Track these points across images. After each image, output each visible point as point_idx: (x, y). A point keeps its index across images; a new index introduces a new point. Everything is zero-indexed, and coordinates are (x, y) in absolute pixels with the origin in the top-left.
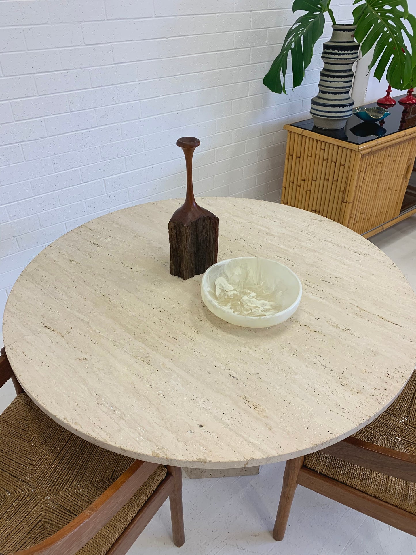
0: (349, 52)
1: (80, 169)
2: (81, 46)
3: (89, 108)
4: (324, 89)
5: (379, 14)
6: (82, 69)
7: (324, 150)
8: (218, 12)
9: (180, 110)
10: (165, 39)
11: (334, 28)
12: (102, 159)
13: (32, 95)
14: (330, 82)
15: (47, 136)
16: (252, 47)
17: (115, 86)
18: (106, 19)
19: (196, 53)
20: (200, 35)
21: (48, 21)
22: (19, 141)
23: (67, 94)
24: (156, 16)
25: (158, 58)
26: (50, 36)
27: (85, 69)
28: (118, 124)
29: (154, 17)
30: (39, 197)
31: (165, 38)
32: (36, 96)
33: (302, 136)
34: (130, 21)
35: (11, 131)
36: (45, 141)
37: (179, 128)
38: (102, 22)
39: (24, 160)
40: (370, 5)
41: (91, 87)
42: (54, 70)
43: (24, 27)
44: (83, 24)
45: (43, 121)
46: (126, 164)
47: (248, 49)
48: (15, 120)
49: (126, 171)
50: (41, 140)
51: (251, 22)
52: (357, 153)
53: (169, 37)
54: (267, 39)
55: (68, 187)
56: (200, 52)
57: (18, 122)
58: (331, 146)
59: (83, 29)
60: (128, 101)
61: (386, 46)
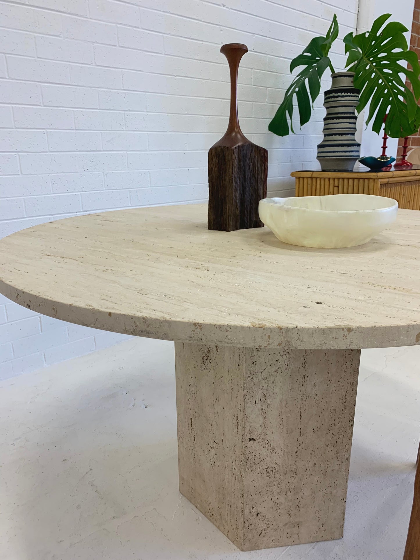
0: (352, 94)
1: (80, 194)
2: (92, 65)
3: (95, 129)
4: (330, 131)
5: (374, 64)
6: (91, 88)
7: (338, 187)
8: (223, 62)
9: (187, 150)
10: (174, 77)
11: (334, 76)
12: (105, 187)
13: (37, 104)
14: (336, 123)
15: (47, 150)
16: (254, 102)
17: (123, 112)
18: (117, 46)
19: (203, 96)
20: (206, 80)
21: (60, 34)
22: (16, 150)
23: (73, 111)
24: (166, 53)
25: (166, 93)
26: (61, 49)
27: (94, 89)
28: (125, 152)
29: (163, 53)
30: (32, 220)
31: (174, 75)
32: (41, 106)
33: (312, 178)
34: (140, 53)
35: (10, 138)
36: (46, 156)
37: (187, 169)
38: (113, 47)
39: (20, 174)
40: (365, 55)
41: (99, 108)
42: (62, 83)
43: (36, 35)
44: (95, 44)
45: (46, 134)
46: (130, 198)
47: (250, 103)
48: (15, 126)
49: (130, 205)
50: (41, 154)
51: (252, 80)
52: (376, 180)
53: (177, 76)
54: (267, 97)
55: (65, 213)
56: (207, 96)
57: (18, 130)
58: (346, 181)
59: (94, 49)
60: (135, 130)
61: (382, 99)
